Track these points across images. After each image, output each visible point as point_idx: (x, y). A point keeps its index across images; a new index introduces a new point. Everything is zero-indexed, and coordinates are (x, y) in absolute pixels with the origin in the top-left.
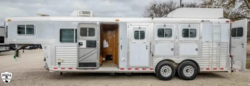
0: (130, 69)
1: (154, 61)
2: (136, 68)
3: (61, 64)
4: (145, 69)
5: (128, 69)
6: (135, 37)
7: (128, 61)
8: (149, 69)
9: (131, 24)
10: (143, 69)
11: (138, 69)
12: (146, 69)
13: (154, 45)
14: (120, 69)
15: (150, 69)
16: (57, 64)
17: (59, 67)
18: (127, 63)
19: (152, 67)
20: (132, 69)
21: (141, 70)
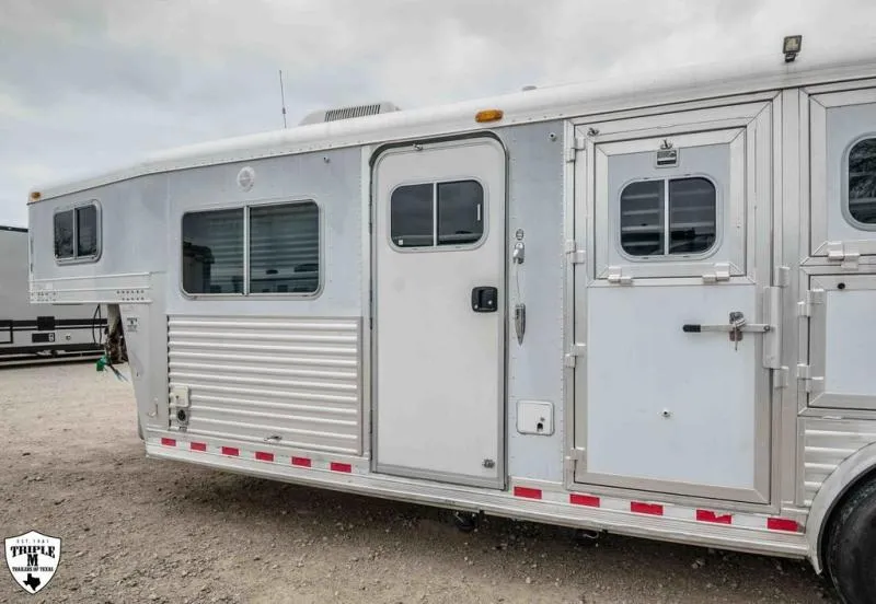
0: (592, 501)
1: (813, 457)
2: (639, 497)
3: (193, 418)
4: (727, 519)
5: (575, 499)
6: (626, 238)
7: (574, 433)
8: (759, 522)
9: (594, 133)
10: (704, 516)
11: (658, 510)
12: (737, 520)
13: (817, 303)
14: (510, 493)
15: (774, 524)
16: (174, 416)
17: (185, 439)
18: (567, 452)
19: (788, 511)
20: (603, 501)
21: (678, 524)
